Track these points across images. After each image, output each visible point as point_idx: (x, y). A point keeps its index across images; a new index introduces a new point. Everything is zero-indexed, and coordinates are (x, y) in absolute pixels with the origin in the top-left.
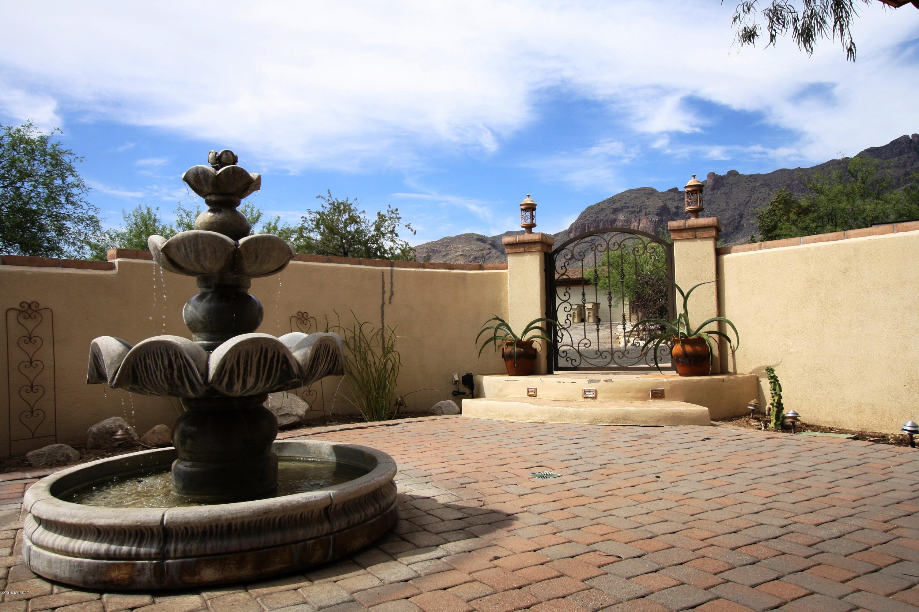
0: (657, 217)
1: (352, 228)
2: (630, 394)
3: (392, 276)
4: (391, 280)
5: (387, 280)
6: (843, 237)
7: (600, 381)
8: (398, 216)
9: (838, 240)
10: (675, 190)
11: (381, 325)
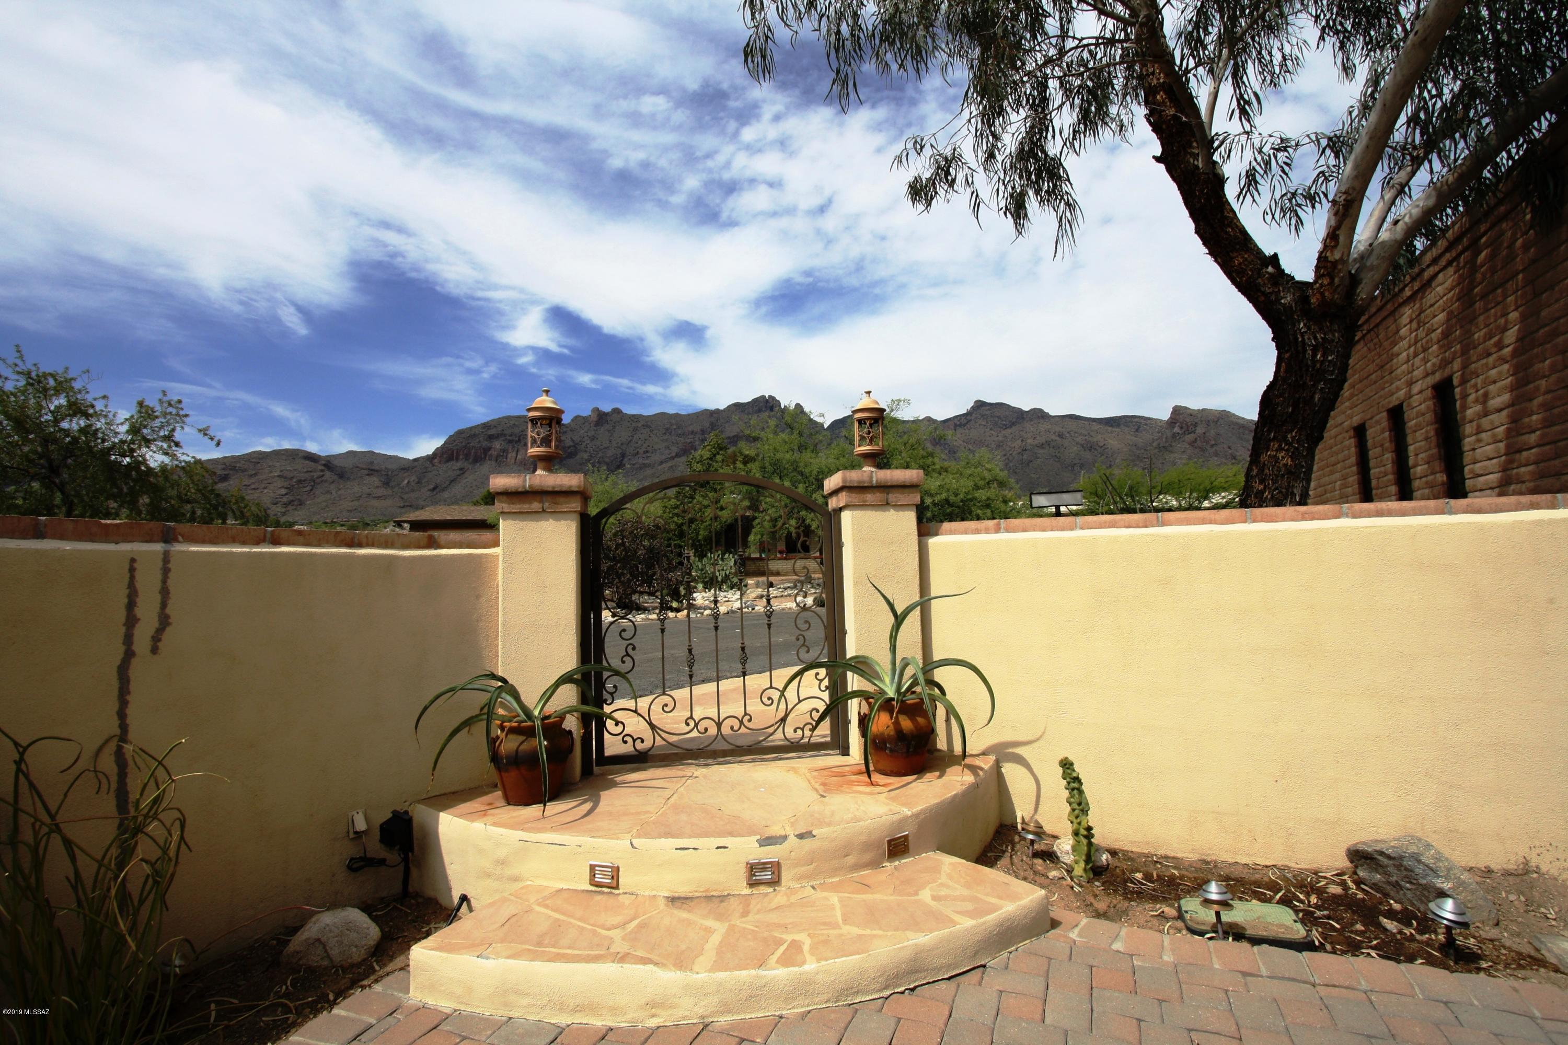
1: (74, 424)
2: (851, 860)
3: (166, 571)
4: (164, 581)
5: (148, 582)
6: (1155, 522)
7: (785, 838)
8: (181, 413)
9: (1146, 527)
11: (116, 722)
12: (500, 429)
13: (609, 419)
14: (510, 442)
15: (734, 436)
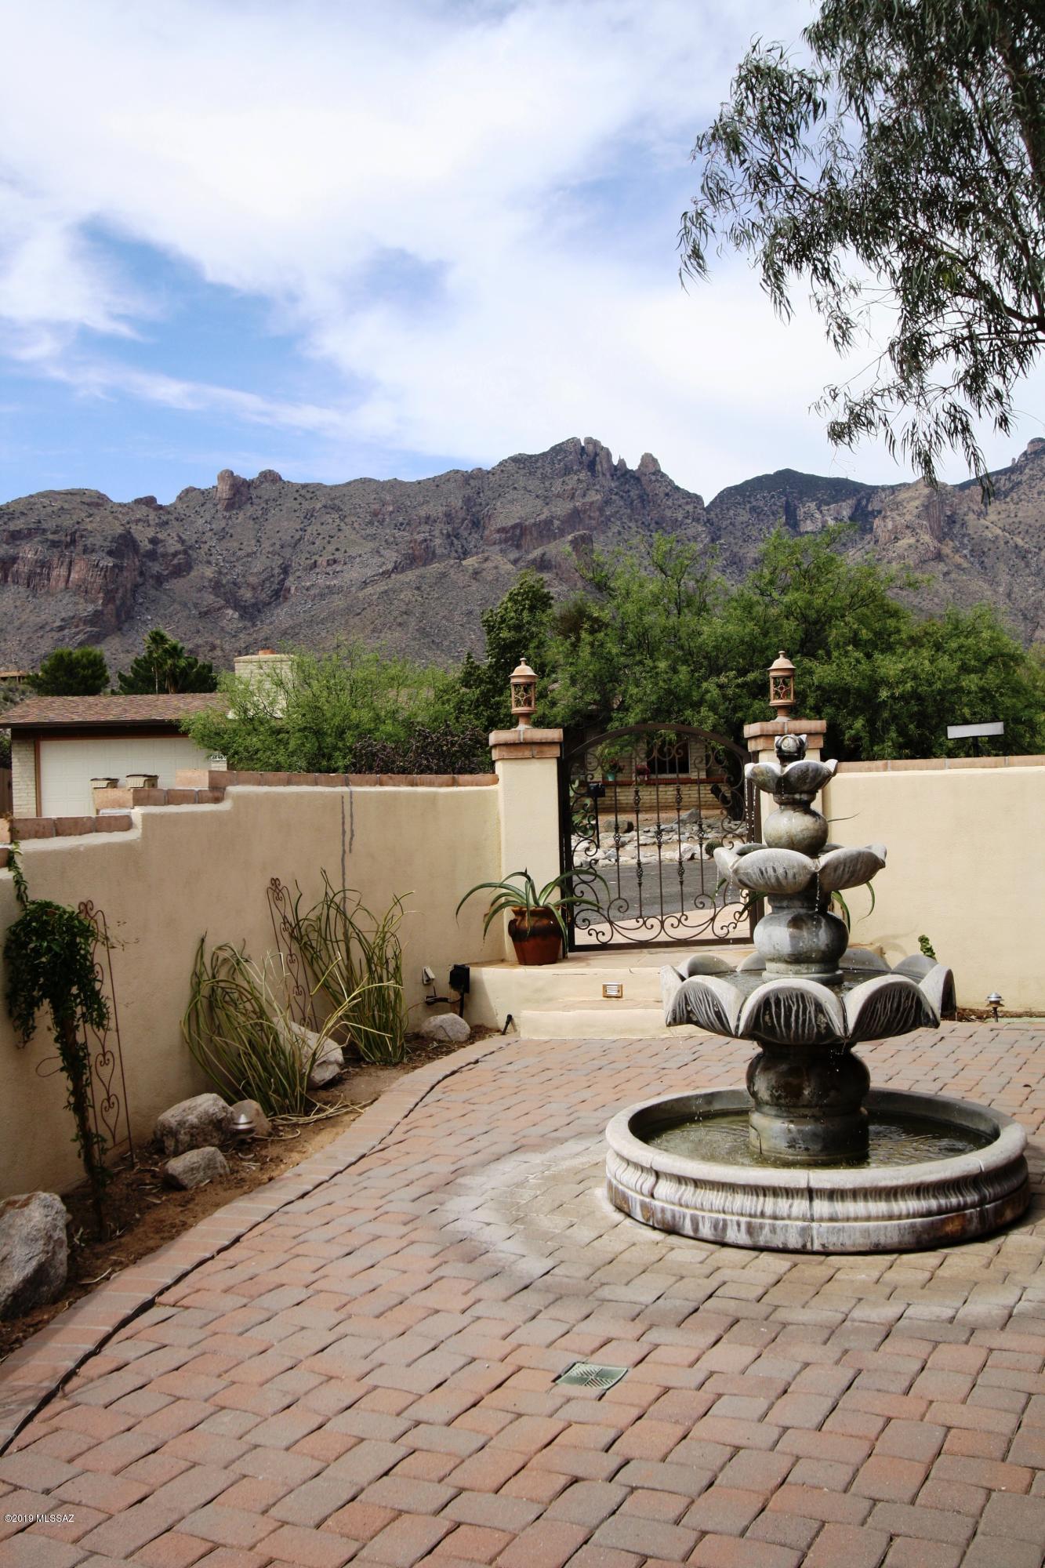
0: (110, 559)
3: (352, 803)
4: (352, 809)
5: (347, 810)
6: (1003, 763)
9: (996, 767)
10: (150, 501)
12: (32, 518)
13: (254, 493)
14: (54, 544)
15: (514, 527)
